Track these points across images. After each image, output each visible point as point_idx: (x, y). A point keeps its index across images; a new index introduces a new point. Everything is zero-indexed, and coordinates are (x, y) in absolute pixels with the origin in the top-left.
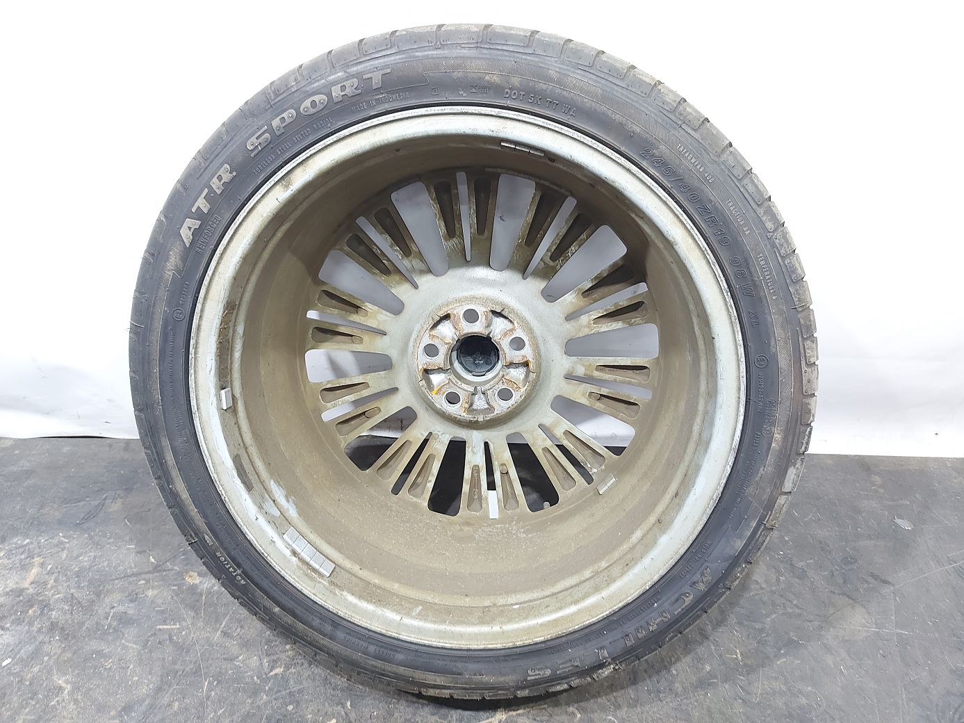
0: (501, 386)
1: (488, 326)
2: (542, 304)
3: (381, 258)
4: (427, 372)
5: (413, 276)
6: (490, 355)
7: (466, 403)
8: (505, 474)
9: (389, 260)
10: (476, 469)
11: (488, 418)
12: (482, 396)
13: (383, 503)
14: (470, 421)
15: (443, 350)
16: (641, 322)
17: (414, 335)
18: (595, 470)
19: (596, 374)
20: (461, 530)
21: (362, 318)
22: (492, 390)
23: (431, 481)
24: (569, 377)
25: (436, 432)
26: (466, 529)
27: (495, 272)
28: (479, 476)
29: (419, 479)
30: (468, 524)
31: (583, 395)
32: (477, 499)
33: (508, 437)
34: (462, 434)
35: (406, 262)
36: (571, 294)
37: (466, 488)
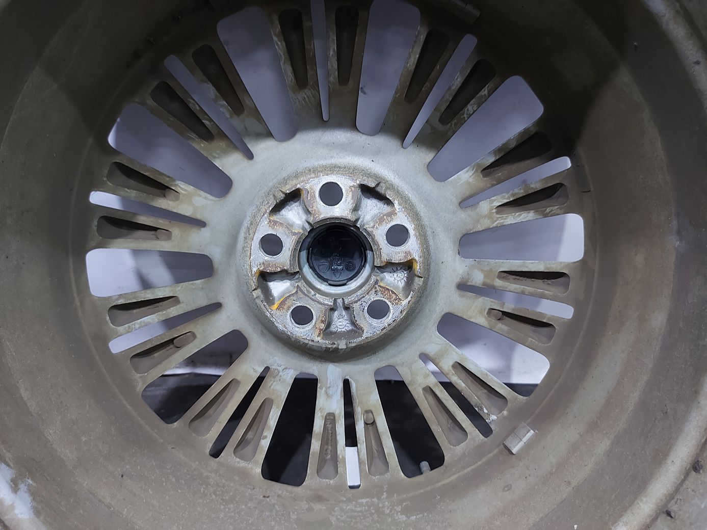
0: (373, 297)
1: (356, 209)
2: (428, 184)
3: (200, 116)
4: (265, 277)
5: (247, 141)
6: (352, 257)
7: (322, 322)
8: (371, 425)
9: (211, 120)
10: (330, 419)
11: (354, 345)
12: (344, 313)
13: (195, 473)
14: (327, 349)
15: (289, 244)
16: (559, 211)
17: (246, 223)
18: (494, 417)
19: (499, 283)
20: (310, 510)
21: (171, 203)
22: (359, 303)
23: (266, 437)
24: (464, 287)
25: (273, 367)
26: (317, 507)
27: (364, 137)
28: (334, 428)
29: (250, 433)
30: (319, 498)
31: (481, 312)
32: (331, 460)
33: (377, 372)
34: (313, 368)
35: (236, 122)
36: (467, 171)
37: (315, 445)
